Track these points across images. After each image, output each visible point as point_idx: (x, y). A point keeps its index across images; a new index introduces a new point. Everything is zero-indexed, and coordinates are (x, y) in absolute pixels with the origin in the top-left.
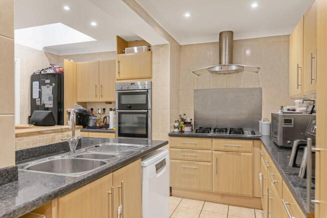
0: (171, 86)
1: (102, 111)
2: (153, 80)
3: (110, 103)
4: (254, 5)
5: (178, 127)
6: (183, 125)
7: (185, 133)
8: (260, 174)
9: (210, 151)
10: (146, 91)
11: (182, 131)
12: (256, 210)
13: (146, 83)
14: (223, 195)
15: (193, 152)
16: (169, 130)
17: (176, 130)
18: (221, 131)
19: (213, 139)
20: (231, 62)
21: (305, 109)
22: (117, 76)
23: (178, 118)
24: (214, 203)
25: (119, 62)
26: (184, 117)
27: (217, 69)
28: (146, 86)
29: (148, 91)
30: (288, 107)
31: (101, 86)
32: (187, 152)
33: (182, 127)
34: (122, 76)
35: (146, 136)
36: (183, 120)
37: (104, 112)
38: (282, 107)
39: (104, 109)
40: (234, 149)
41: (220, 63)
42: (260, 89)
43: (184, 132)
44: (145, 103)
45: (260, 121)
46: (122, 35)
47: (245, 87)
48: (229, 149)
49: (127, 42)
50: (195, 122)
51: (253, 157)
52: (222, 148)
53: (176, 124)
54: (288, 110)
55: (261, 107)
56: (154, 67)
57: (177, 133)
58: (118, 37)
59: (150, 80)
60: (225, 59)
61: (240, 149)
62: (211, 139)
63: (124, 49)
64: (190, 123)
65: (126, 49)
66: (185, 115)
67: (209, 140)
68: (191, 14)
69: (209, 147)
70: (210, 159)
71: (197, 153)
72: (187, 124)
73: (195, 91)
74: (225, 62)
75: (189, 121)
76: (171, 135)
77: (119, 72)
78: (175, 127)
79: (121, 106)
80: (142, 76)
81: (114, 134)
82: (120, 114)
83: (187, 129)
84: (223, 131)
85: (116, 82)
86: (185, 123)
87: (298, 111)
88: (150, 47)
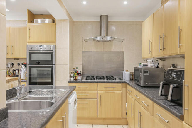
0: (69, 49)
1: (11, 65)
2: (57, 44)
3: (18, 59)
4: (125, 3)
5: (73, 77)
6: (76, 75)
7: (78, 81)
8: (127, 104)
9: (96, 92)
10: (52, 51)
11: (76, 79)
12: (123, 126)
13: (52, 45)
14: (104, 119)
15: (85, 93)
16: (68, 79)
17: (72, 79)
18: (100, 78)
19: (98, 84)
20: (107, 35)
21: (153, 65)
22: (28, 40)
23: (73, 71)
24: (98, 125)
25: (30, 29)
26: (77, 70)
27: (98, 39)
28: (52, 48)
29: (53, 52)
30: (143, 64)
31: (12, 47)
32: (81, 93)
33: (76, 77)
34: (32, 40)
35: (51, 83)
36: (76, 71)
37: (13, 66)
38: (140, 64)
39: (13, 64)
40: (111, 89)
41: (100, 35)
42: (123, 53)
43: (77, 79)
44: (51, 60)
45: (123, 72)
46: (31, 9)
47: (115, 50)
48: (108, 89)
49: (34, 14)
50: (83, 73)
51: (122, 93)
52: (104, 89)
53: (72, 75)
54: (143, 65)
55: (123, 63)
56: (57, 35)
57: (73, 81)
58: (29, 11)
59: (54, 44)
60: (104, 33)
61: (115, 89)
62: (97, 84)
63: (34, 20)
64: (81, 74)
65: (35, 20)
66: (77, 68)
67: (95, 85)
68: (87, 3)
69: (96, 89)
70: (96, 97)
71: (88, 93)
72: (79, 74)
73: (83, 52)
74: (104, 35)
75: (79, 72)
76: (70, 82)
77: (30, 37)
78: (71, 77)
79: (31, 62)
80: (49, 40)
81: (25, 83)
82: (30, 68)
83: (79, 78)
84: (102, 78)
85: (27, 44)
86: (78, 74)
87: (150, 66)
88: (54, 20)
